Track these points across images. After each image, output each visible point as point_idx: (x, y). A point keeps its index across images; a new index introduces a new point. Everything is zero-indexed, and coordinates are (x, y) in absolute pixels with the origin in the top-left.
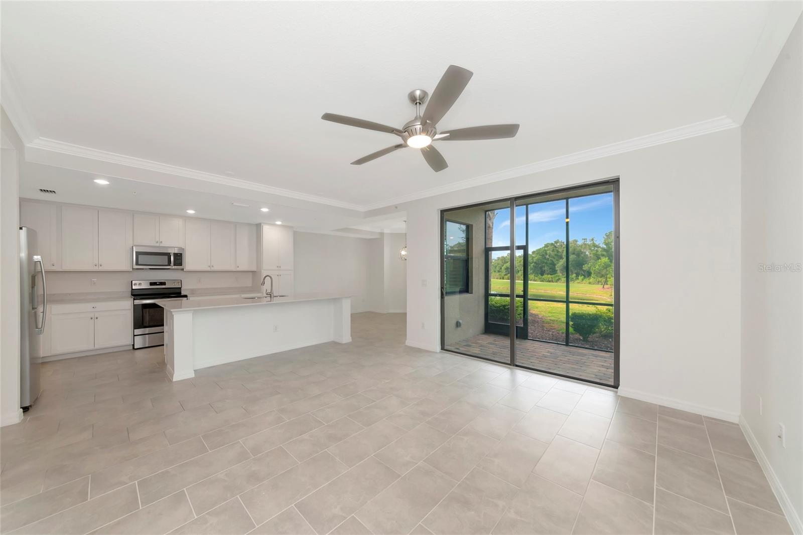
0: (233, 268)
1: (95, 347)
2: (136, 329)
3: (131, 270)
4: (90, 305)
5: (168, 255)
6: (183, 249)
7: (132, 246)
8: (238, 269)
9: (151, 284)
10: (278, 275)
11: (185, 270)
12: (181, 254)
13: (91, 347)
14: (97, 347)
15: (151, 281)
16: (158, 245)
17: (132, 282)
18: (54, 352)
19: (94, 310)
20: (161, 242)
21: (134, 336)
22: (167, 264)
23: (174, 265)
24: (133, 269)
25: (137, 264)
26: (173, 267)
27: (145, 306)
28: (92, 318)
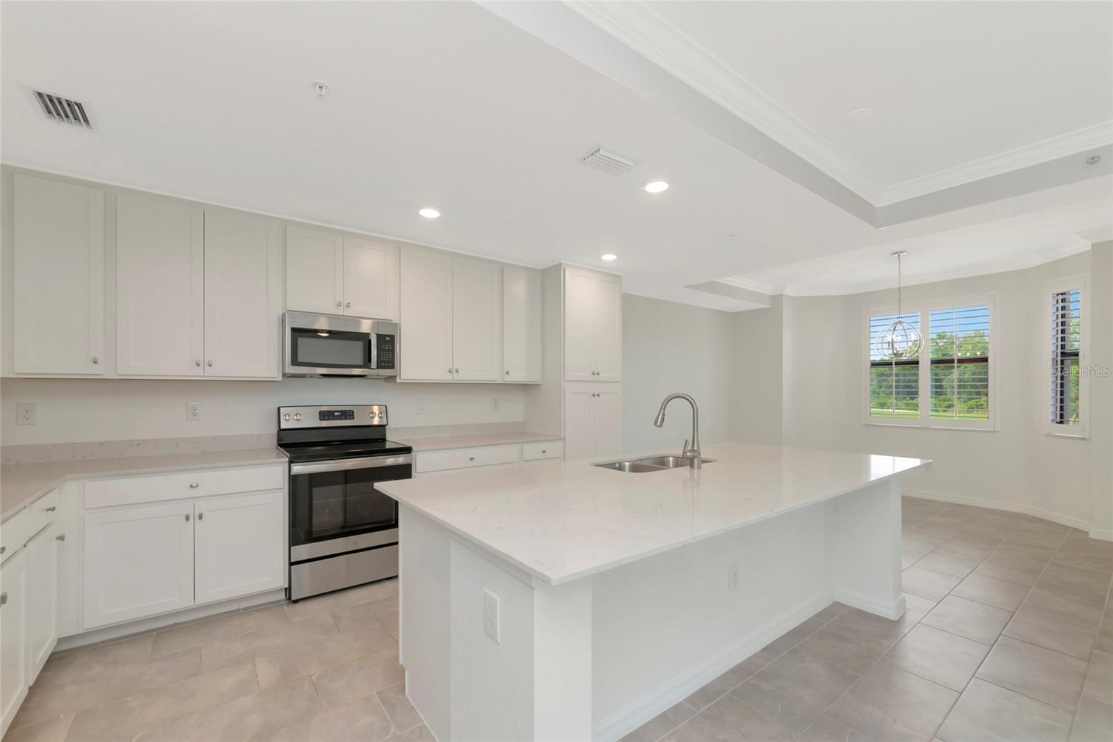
0: (494, 376)
1: (196, 604)
2: (294, 545)
3: (280, 379)
4: (184, 479)
5: (365, 338)
6: (396, 324)
7: (281, 314)
8: (508, 379)
9: (324, 415)
10: (594, 395)
11: (398, 381)
12: (392, 337)
13: (188, 603)
14: (202, 600)
15: (324, 409)
16: (339, 312)
17: (279, 409)
18: (90, 624)
19: (194, 493)
20: (348, 306)
21: (291, 564)
22: (360, 362)
23: (378, 368)
24: (284, 375)
25: (295, 362)
26: (375, 372)
27: (313, 479)
28: (187, 518)
